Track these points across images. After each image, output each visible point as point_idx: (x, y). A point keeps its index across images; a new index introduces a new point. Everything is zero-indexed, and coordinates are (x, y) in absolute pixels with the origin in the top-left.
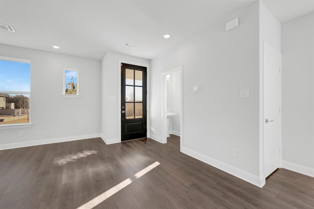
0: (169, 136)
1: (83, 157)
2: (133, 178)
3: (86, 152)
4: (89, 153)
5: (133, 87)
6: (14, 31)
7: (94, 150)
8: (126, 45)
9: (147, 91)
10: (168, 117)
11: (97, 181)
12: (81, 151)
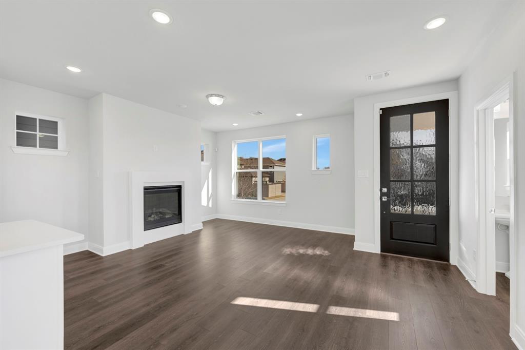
5: (410, 149)
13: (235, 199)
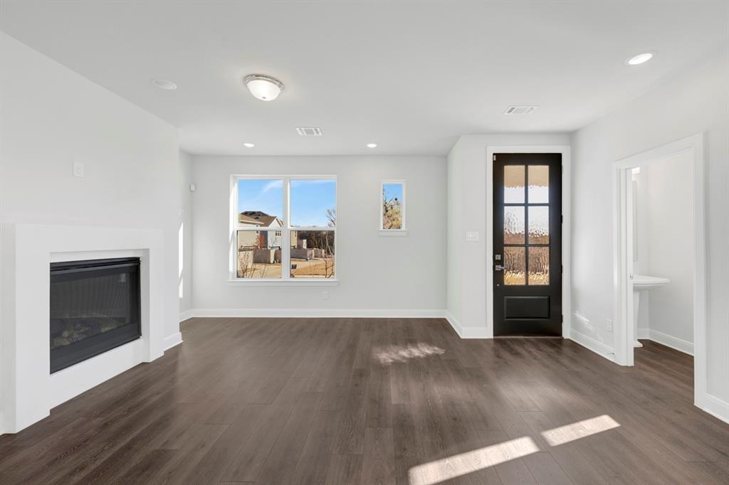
0: (641, 345)
1: (419, 357)
2: (540, 441)
3: (422, 346)
4: (428, 349)
5: (524, 207)
6: (320, 134)
7: (437, 347)
8: (510, 111)
9: (561, 217)
10: (637, 289)
11: (455, 419)
12: (412, 342)
13: (233, 278)
